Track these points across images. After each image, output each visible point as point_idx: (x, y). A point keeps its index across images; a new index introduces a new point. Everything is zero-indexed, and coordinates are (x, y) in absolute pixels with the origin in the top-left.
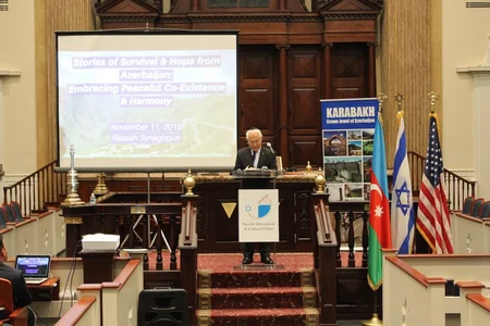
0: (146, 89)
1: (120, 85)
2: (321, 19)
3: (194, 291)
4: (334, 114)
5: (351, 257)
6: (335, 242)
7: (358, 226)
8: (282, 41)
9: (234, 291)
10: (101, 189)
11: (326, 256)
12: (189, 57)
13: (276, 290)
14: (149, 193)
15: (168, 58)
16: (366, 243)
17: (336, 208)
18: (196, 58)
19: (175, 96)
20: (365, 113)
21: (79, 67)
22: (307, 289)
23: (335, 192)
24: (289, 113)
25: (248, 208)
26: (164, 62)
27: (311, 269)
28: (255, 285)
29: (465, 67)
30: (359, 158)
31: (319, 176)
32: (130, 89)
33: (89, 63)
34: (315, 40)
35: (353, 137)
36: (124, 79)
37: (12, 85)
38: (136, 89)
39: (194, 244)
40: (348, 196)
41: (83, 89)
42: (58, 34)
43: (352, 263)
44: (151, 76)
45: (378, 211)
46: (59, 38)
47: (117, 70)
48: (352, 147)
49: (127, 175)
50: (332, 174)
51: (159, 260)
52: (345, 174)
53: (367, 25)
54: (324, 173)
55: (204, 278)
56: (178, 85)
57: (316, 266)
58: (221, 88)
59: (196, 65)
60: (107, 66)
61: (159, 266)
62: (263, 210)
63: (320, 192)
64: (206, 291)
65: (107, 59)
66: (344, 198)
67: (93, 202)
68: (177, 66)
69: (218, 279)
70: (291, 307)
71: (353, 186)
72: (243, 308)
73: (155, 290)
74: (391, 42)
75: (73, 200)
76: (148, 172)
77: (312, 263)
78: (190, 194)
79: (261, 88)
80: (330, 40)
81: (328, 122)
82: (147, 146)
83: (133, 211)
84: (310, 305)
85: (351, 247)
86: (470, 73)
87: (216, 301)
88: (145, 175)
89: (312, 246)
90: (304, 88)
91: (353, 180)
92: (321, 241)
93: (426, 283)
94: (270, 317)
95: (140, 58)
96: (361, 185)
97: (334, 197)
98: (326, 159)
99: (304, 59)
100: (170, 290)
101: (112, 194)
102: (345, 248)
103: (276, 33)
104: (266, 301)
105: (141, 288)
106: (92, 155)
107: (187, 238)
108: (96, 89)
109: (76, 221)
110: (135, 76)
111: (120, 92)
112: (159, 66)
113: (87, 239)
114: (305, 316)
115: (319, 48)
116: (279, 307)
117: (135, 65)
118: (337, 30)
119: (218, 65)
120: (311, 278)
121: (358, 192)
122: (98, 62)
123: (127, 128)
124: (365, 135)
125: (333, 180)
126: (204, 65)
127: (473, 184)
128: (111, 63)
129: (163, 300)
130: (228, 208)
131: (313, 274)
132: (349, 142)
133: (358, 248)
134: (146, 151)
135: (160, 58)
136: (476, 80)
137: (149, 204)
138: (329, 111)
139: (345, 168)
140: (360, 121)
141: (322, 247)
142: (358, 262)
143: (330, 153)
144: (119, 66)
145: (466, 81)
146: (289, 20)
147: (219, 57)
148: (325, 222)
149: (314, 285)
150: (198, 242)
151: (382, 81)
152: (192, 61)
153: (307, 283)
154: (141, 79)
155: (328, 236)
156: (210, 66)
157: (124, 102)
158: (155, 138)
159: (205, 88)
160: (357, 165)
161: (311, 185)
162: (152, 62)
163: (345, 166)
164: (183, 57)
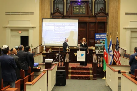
0: (60, 30)
1: (54, 29)
2: (96, 17)
3: (68, 71)
5: (100, 65)
6: (96, 62)
7: (101, 59)
8: (88, 21)
9: (76, 71)
10: (50, 50)
11: (95, 65)
13: (84, 71)
14: (60, 51)
15: (64, 24)
16: (103, 62)
17: (97, 55)
19: (66, 31)
21: (46, 26)
22: (91, 71)
23: (97, 52)
24: (89, 35)
25: (79, 54)
26: (63, 25)
27: (92, 67)
28: (80, 70)
29: (125, 27)
30: (102, 45)
31: (94, 48)
32: (56, 30)
33: (48, 25)
34: (94, 21)
35: (101, 41)
37: (34, 29)
38: (58, 30)
39: (68, 61)
40: (100, 52)
41: (47, 30)
42: (43, 19)
43: (100, 66)
44: (61, 27)
45: (106, 56)
47: (54, 26)
49: (56, 47)
50: (97, 48)
51: (61, 64)
52: (99, 48)
53: (105, 18)
54: (95, 48)
55: (70, 68)
56: (66, 29)
57: (93, 67)
58: (75, 30)
59: (70, 25)
60: (52, 25)
61: (61, 65)
62: (82, 55)
63: (94, 52)
64: (70, 71)
67: (48, 52)
68: (66, 26)
69: (72, 69)
70: (87, 75)
71: (101, 50)
72: (78, 74)
73: (59, 70)
74: (110, 22)
75: (44, 52)
76: (60, 47)
77: (92, 66)
78: (67, 51)
79: (83, 30)
80: (97, 21)
81: (96, 37)
82: (59, 41)
83: (56, 54)
84: (91, 74)
85: (100, 63)
86: (126, 28)
87: (72, 73)
88: (59, 47)
89: (92, 62)
90: (92, 30)
91: (101, 49)
92: (94, 62)
93: (114, 71)
94: (83, 77)
95: (59, 24)
96: (102, 50)
97: (97, 53)
98: (95, 45)
99: (92, 25)
100: (62, 70)
101: (52, 51)
102: (99, 63)
103: (87, 19)
104: (82, 73)
105: (57, 70)
106: (49, 43)
107: (67, 60)
108: (50, 30)
109: (45, 56)
110: (57, 27)
111: (54, 31)
113: (46, 60)
114: (90, 77)
115: (95, 23)
116: (85, 74)
118: (99, 19)
119: (74, 26)
120: (92, 69)
121: (102, 52)
122: (50, 25)
123: (56, 38)
124: (104, 40)
125: (97, 49)
126: (71, 26)
127: (126, 51)
129: (61, 72)
130: (75, 54)
131: (92, 68)
132: (100, 42)
133: (101, 63)
134: (60, 42)
135: (63, 24)
136: (127, 30)
137: (60, 53)
138: (96, 35)
139: (99, 47)
140: (103, 37)
141: (94, 63)
142: (101, 66)
143: (96, 44)
144: (54, 25)
145: (125, 30)
146: (89, 17)
147: (74, 24)
148: (95, 57)
149: (92, 70)
150: (69, 61)
151: (108, 29)
152: (69, 25)
153: (91, 70)
154: (59, 28)
155: (95, 60)
157: (55, 32)
158: (61, 40)
159: (72, 30)
160: (102, 46)
161: (92, 50)
162: (61, 25)
163: (99, 46)
164: (67, 24)
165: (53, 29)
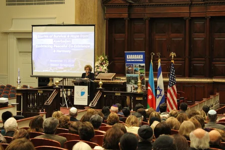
0: (62, 46)
1: (53, 45)
4: (130, 57)
12: (77, 35)
15: (70, 35)
18: (80, 35)
19: (72, 49)
20: (140, 58)
21: (39, 38)
23: (130, 88)
25: (77, 93)
26: (68, 36)
30: (138, 75)
32: (57, 46)
33: (43, 37)
35: (136, 67)
36: (54, 43)
38: (59, 46)
41: (41, 46)
42: (33, 26)
44: (64, 41)
45: (150, 97)
46: (33, 27)
47: (52, 40)
48: (135, 71)
50: (129, 81)
52: (133, 81)
56: (73, 45)
58: (89, 46)
59: (80, 38)
60: (49, 38)
62: (83, 93)
63: (100, 88)
65: (49, 35)
66: (133, 91)
68: (73, 38)
71: (136, 86)
75: (19, 87)
81: (128, 60)
82: (63, 68)
91: (135, 83)
95: (60, 35)
97: (129, 90)
98: (127, 75)
106: (44, 71)
108: (45, 46)
110: (58, 41)
111: (53, 48)
112: (67, 38)
117: (59, 38)
119: (87, 38)
122: (45, 36)
123: (55, 61)
124: (140, 66)
125: (129, 84)
126: (82, 38)
128: (51, 37)
132: (134, 68)
134: (63, 70)
135: (67, 35)
138: (128, 56)
139: (133, 79)
140: (138, 60)
144: (53, 38)
147: (88, 35)
152: (78, 36)
154: (60, 43)
156: (85, 38)
157: (55, 51)
158: (65, 65)
159: (83, 47)
162: (65, 37)
164: (75, 35)
165: (51, 45)
